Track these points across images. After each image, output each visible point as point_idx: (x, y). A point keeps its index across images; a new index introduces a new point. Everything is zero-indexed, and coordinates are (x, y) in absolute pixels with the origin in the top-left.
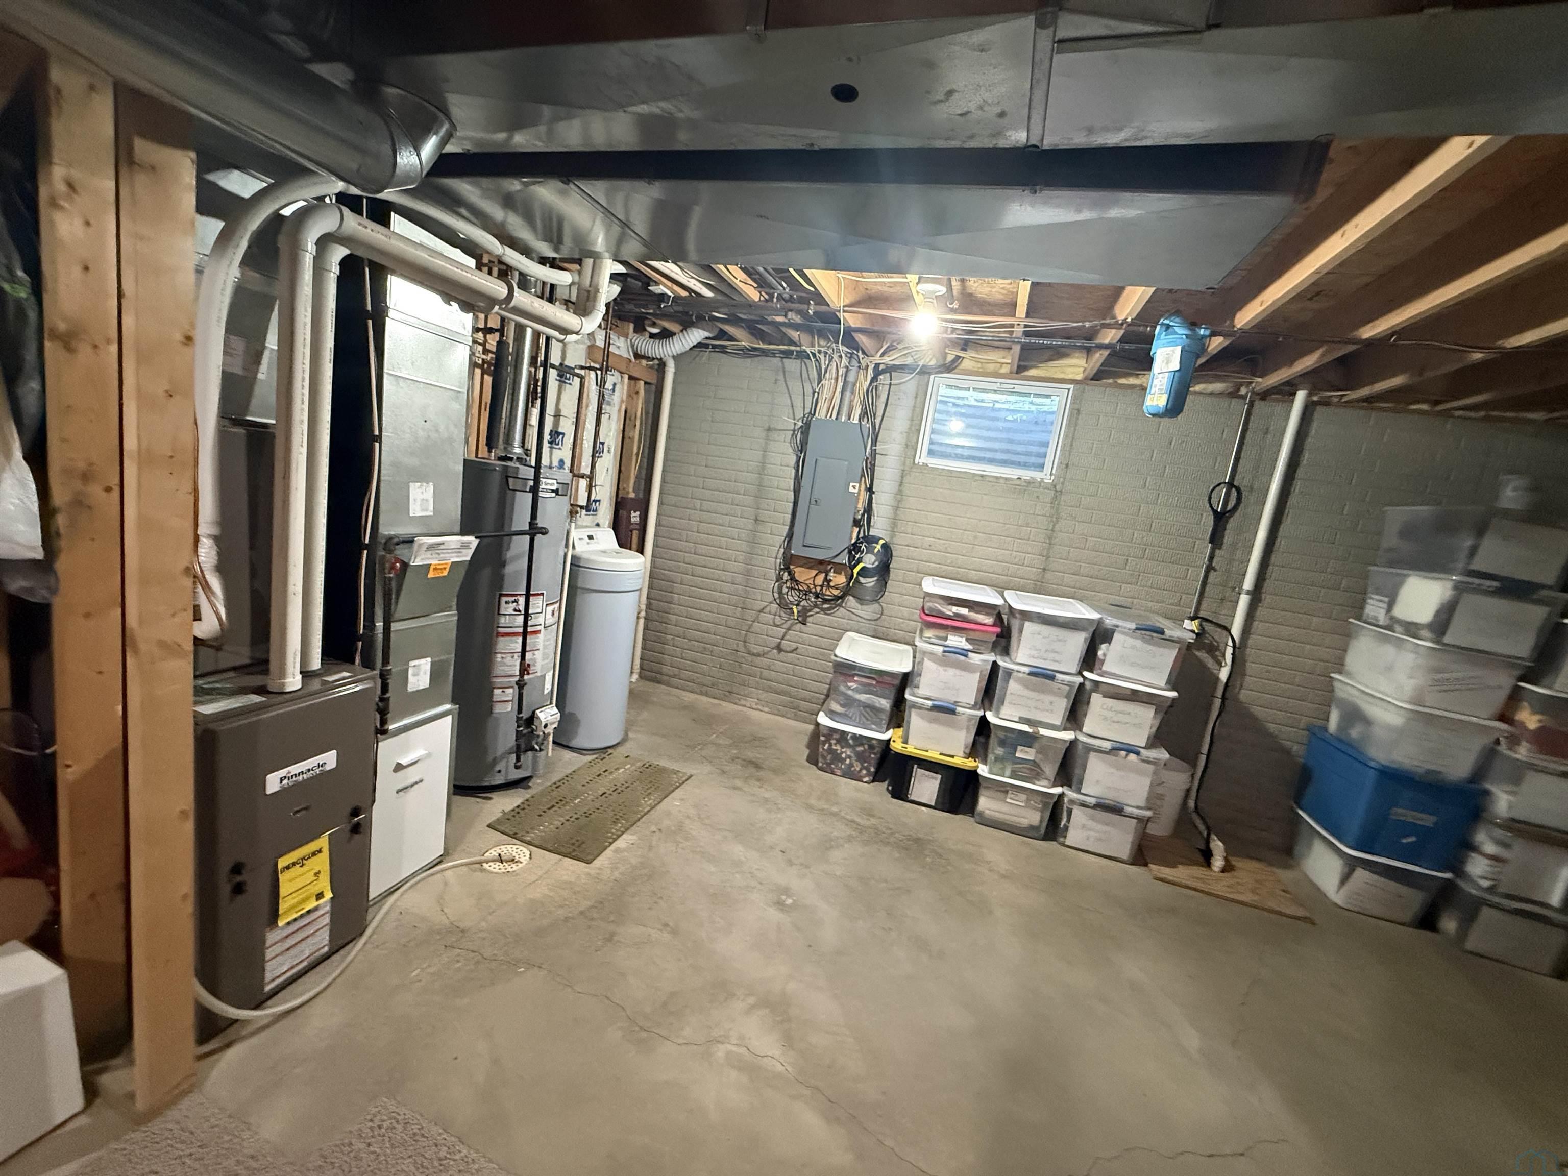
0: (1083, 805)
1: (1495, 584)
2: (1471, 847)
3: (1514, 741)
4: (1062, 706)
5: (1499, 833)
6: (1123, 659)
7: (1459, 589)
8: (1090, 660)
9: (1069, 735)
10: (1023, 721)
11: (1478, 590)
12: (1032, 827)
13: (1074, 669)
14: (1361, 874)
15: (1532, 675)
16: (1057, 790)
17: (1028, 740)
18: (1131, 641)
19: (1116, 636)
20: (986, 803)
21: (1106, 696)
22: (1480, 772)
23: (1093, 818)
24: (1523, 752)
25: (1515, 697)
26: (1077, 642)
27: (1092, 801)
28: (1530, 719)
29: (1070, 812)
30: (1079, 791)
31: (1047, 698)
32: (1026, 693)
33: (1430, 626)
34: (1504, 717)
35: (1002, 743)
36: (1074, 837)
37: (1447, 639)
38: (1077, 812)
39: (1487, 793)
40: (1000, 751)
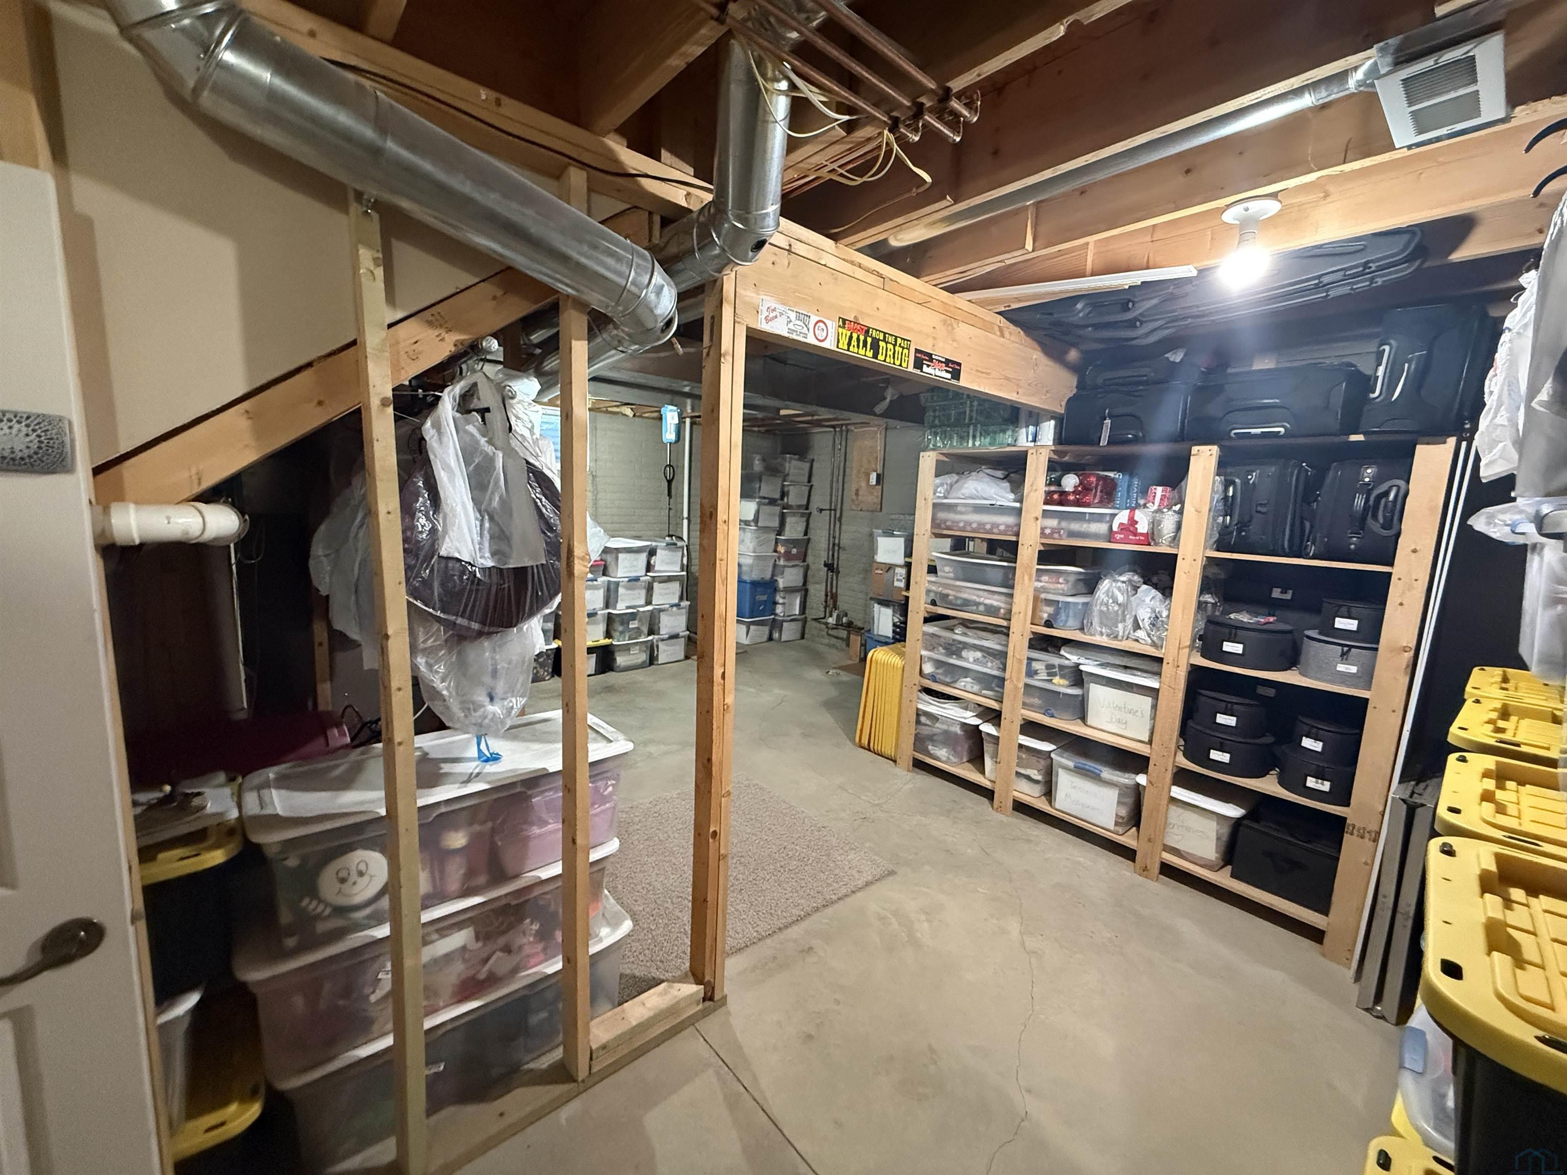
0: (663, 640)
1: (767, 501)
2: (775, 603)
3: (779, 558)
4: (643, 593)
5: (782, 594)
6: (663, 561)
7: (759, 504)
8: (649, 567)
9: (649, 608)
10: (628, 608)
11: (764, 504)
12: (644, 662)
13: (643, 573)
14: (752, 627)
15: (779, 534)
16: (650, 638)
17: (633, 616)
18: (664, 552)
19: (658, 551)
20: (621, 660)
21: (660, 582)
22: (773, 575)
23: (668, 645)
24: (782, 562)
25: (777, 541)
26: (643, 557)
27: (667, 636)
28: (781, 549)
29: (658, 646)
30: (659, 634)
31: (636, 592)
32: (629, 592)
33: (753, 520)
34: (775, 551)
35: (622, 624)
36: (662, 659)
37: (759, 525)
38: (661, 645)
39: (776, 581)
40: (621, 628)
